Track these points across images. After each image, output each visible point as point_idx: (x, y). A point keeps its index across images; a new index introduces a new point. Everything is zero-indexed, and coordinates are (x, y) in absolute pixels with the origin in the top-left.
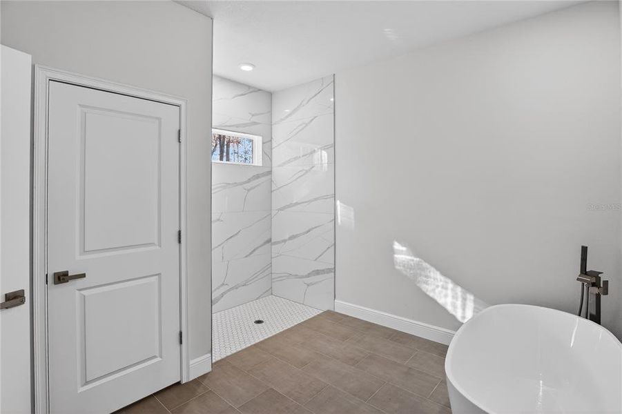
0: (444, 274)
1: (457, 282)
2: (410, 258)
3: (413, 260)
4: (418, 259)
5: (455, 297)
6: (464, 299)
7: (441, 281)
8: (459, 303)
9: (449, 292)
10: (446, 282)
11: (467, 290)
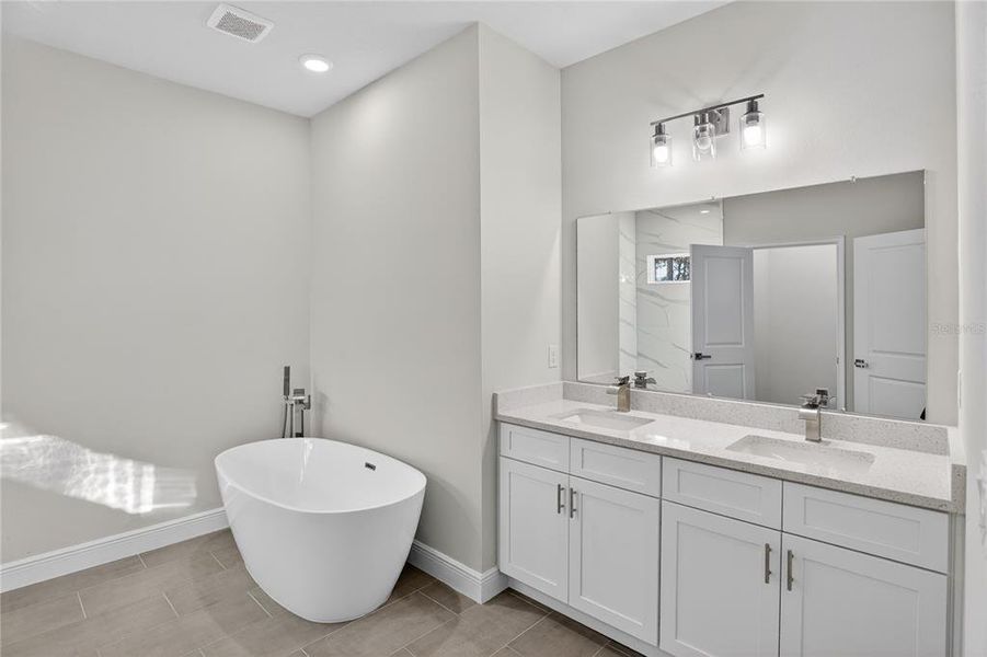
0: (96, 449)
1: (123, 454)
2: (18, 441)
3: (26, 444)
4: (40, 438)
5: (121, 479)
6: (139, 476)
7: (93, 462)
8: (129, 487)
9: (111, 476)
10: (105, 461)
11: (139, 460)
